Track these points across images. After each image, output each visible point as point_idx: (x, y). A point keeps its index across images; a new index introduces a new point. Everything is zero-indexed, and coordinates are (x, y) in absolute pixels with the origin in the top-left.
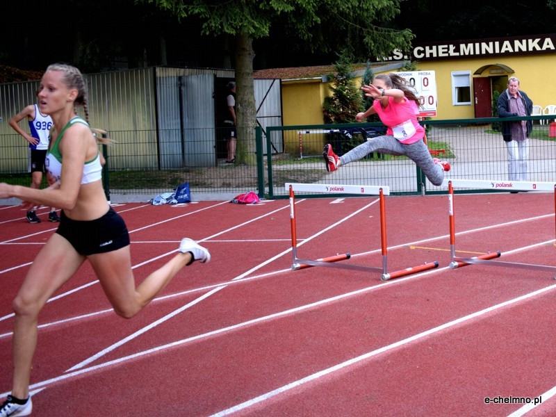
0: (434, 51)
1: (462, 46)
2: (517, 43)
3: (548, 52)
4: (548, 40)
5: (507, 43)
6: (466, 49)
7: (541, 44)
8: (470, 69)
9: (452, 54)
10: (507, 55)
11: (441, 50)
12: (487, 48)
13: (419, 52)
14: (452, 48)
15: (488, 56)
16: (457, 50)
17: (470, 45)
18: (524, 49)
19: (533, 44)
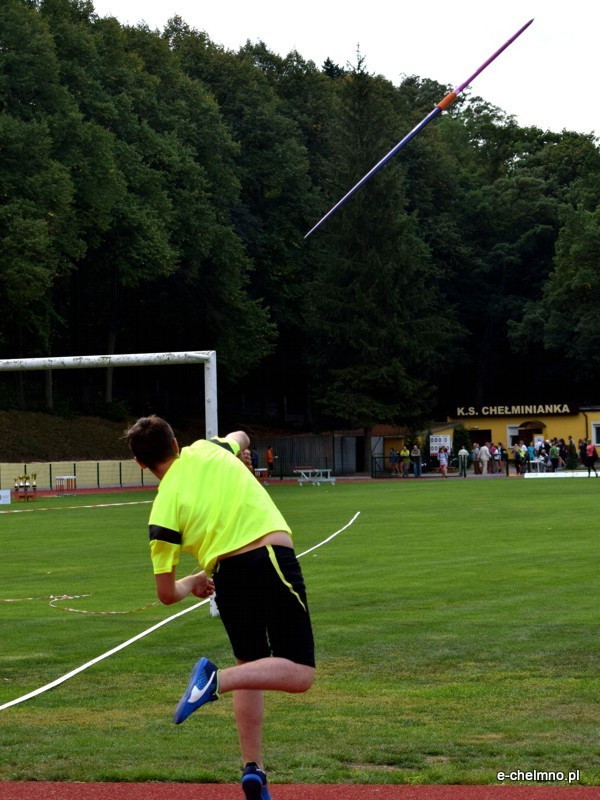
0: (495, 410)
1: (513, 408)
2: (547, 407)
3: (565, 414)
4: (566, 406)
5: (541, 407)
6: (516, 410)
7: (561, 408)
8: (517, 424)
9: (507, 413)
10: (541, 415)
11: (499, 410)
12: (529, 409)
13: (486, 411)
14: (507, 408)
15: (529, 415)
16: (510, 410)
17: (518, 407)
18: (551, 411)
19: (557, 408)
